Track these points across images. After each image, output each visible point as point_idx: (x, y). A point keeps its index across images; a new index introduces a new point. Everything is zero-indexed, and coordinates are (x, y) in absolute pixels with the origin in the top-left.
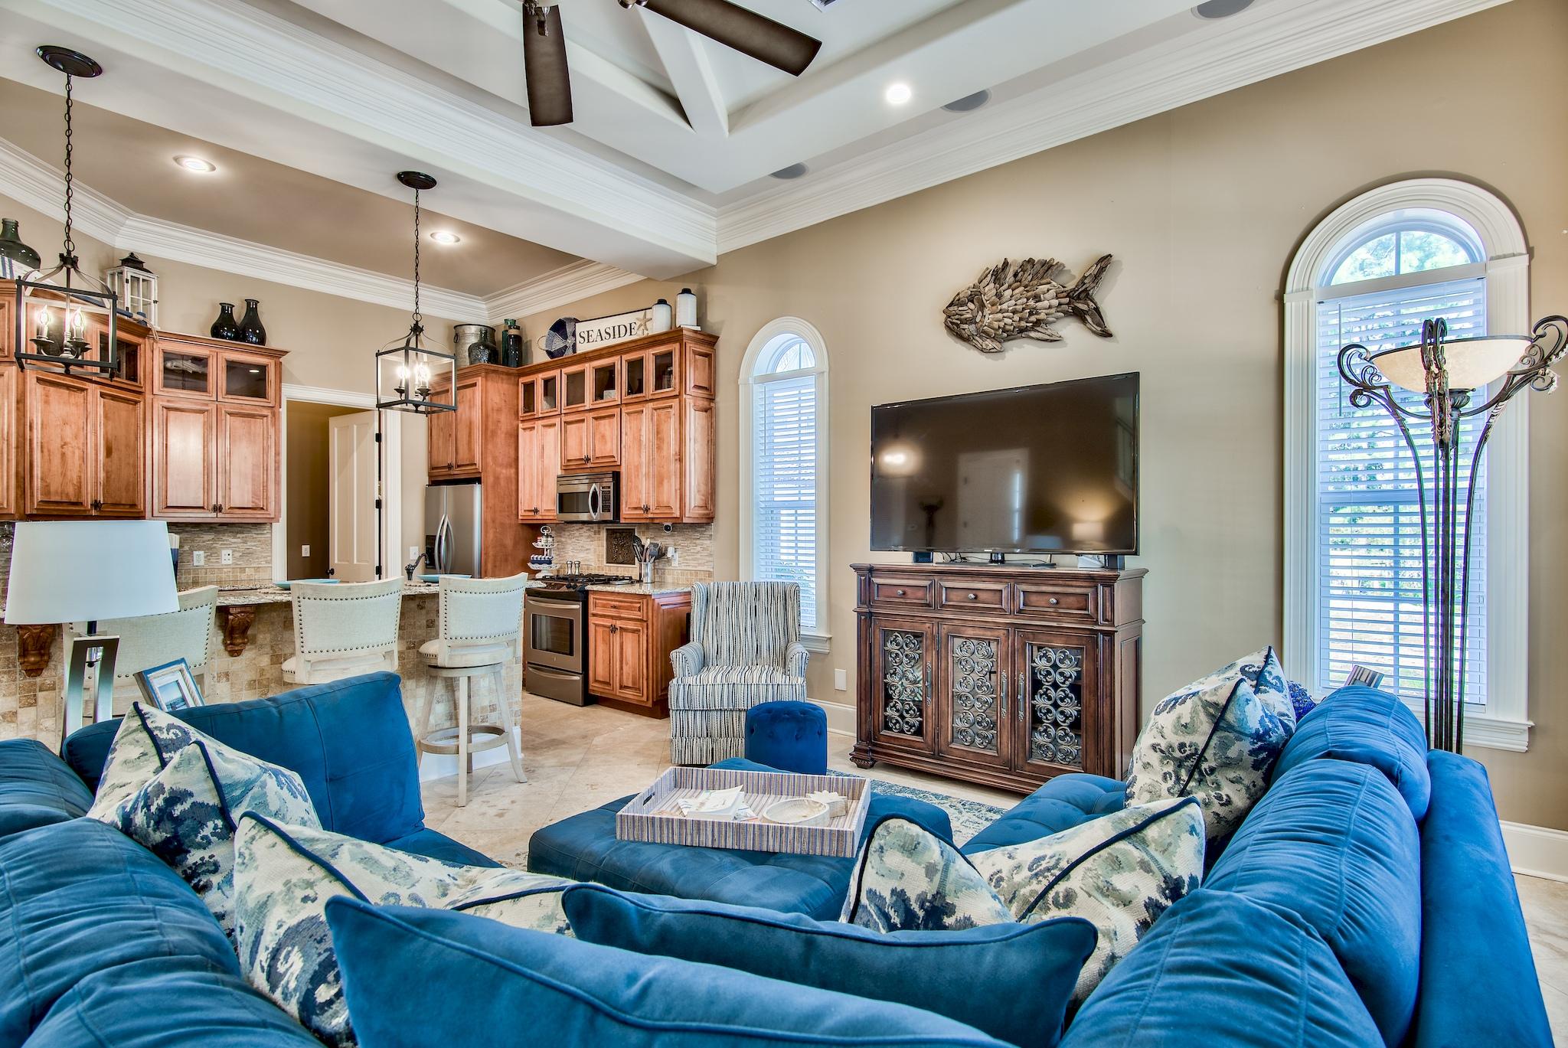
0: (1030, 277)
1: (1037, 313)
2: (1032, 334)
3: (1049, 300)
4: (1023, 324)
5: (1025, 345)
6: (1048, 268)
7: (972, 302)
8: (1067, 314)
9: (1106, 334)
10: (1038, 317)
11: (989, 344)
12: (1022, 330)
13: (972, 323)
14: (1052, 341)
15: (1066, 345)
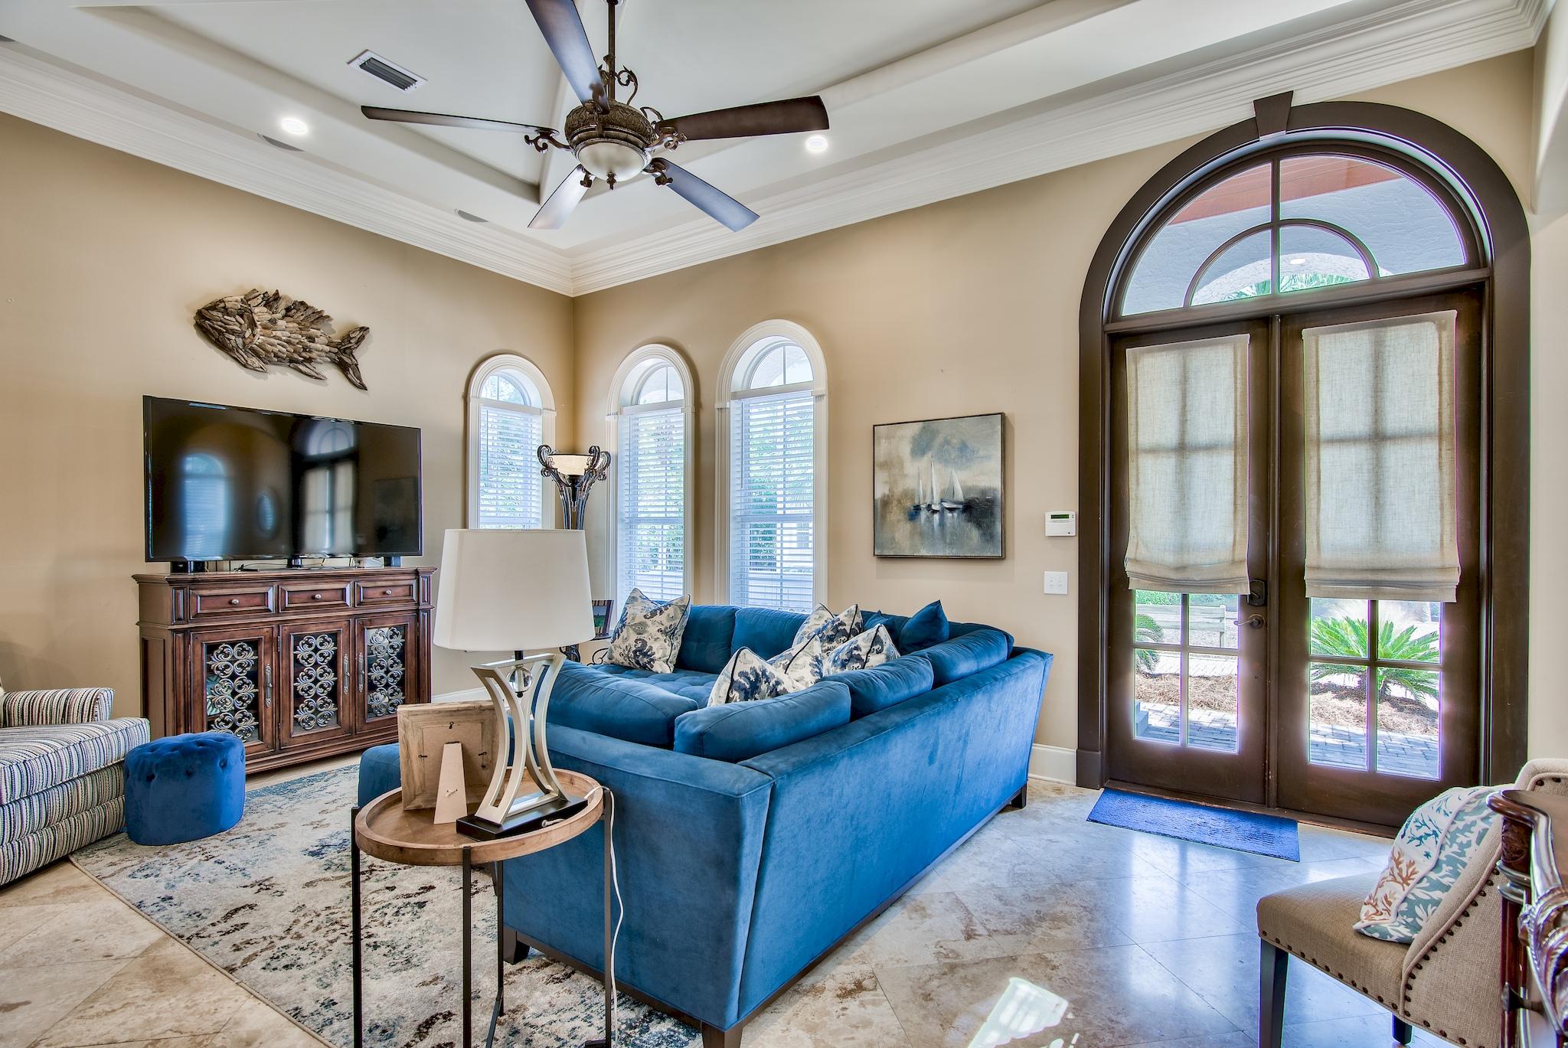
0: (302, 318)
1: (310, 352)
2: (301, 367)
3: (320, 345)
4: (296, 356)
5: (288, 373)
6: (320, 317)
7: (242, 316)
8: (333, 362)
9: (363, 387)
10: (310, 355)
11: (254, 361)
12: (292, 361)
13: (239, 336)
14: (316, 378)
15: (327, 385)
